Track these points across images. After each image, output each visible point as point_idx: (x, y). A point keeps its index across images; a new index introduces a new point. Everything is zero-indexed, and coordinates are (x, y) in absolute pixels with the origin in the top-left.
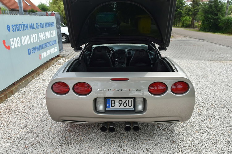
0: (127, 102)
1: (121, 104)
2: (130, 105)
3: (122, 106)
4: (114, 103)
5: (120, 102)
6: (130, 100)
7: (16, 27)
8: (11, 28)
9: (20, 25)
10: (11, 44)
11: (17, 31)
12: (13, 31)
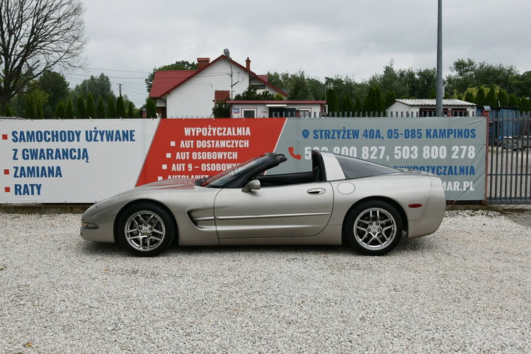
7: (323, 133)
8: (311, 134)
9: (334, 131)
10: (306, 153)
11: (326, 138)
12: (316, 138)
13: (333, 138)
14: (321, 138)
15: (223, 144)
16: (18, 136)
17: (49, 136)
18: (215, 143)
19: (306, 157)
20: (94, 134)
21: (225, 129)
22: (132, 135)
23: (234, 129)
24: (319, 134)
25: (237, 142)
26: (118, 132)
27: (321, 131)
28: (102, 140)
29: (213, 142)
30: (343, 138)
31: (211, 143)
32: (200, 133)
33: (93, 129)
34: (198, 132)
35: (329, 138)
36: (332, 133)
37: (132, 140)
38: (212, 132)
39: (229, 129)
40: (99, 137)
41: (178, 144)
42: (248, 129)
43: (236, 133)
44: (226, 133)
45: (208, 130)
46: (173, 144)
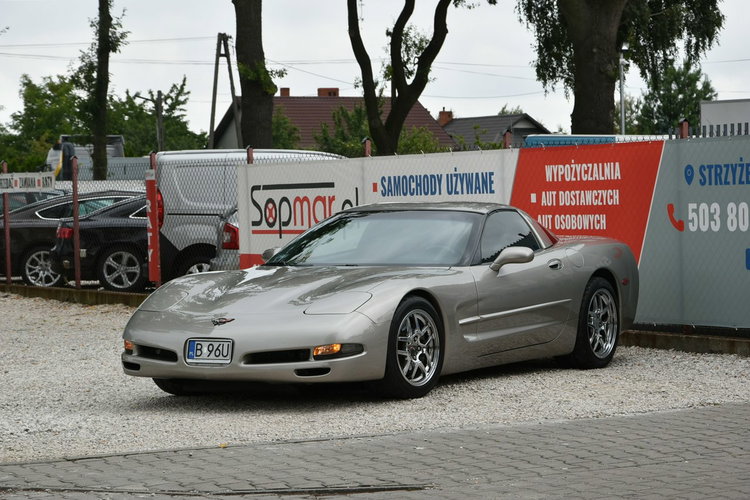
7: (713, 170)
8: (697, 177)
9: (727, 166)
10: (690, 218)
11: (716, 184)
12: (703, 183)
13: (727, 183)
14: (710, 184)
15: (588, 198)
16: (386, 184)
17: (413, 185)
18: (580, 195)
19: (690, 224)
20: (454, 179)
21: (590, 165)
22: (491, 182)
23: (600, 165)
24: (706, 173)
25: (604, 193)
26: (477, 174)
27: (710, 167)
28: (462, 193)
29: (578, 192)
30: (741, 182)
31: (575, 196)
32: (563, 176)
33: (453, 172)
34: (560, 173)
35: (721, 184)
36: (724, 169)
37: (492, 192)
38: (576, 176)
39: (595, 165)
40: (459, 189)
41: (539, 198)
42: (617, 164)
43: (603, 175)
44: (592, 176)
45: (571, 169)
46: (533, 198)
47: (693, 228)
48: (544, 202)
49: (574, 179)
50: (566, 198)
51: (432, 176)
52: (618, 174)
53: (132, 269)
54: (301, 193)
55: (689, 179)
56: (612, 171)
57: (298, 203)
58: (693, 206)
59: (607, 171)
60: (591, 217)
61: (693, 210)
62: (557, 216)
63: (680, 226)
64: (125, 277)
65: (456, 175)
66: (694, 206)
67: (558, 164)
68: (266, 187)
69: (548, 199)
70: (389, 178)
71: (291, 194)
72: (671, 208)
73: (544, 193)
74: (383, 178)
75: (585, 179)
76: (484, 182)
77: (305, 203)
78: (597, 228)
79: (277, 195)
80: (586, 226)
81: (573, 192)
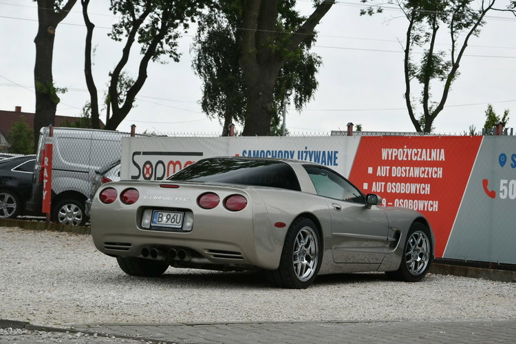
0: (175, 217)
1: (168, 219)
2: (178, 221)
3: (169, 222)
4: (161, 218)
5: (168, 217)
6: (179, 215)
47: (502, 196)
48: (379, 173)
49: (405, 159)
50: (397, 172)
51: (286, 152)
52: (443, 157)
53: (11, 206)
54: (175, 158)
55: (502, 163)
56: (439, 155)
57: (171, 166)
58: (503, 182)
59: (433, 154)
60: (418, 186)
61: (504, 185)
62: (389, 183)
63: (492, 195)
64: (5, 210)
65: (306, 152)
66: (506, 181)
67: (393, 148)
68: (145, 153)
69: (382, 171)
70: (250, 151)
71: (166, 159)
72: (485, 183)
73: (379, 167)
74: (245, 151)
75: (414, 159)
76: (330, 158)
77: (178, 166)
78: (422, 193)
79: (154, 159)
80: (413, 191)
81: (404, 168)
